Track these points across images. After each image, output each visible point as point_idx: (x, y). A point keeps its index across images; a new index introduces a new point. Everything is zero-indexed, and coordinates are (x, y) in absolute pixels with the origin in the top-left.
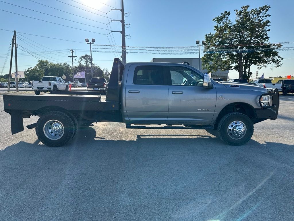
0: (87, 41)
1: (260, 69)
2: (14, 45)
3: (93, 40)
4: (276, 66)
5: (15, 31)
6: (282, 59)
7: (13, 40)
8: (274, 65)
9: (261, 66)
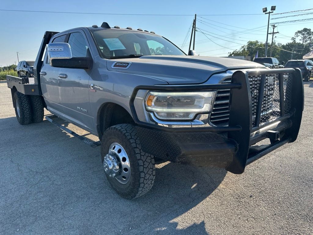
0: (265, 10)
2: (194, 29)
3: (273, 8)
5: (196, 15)
7: (194, 24)
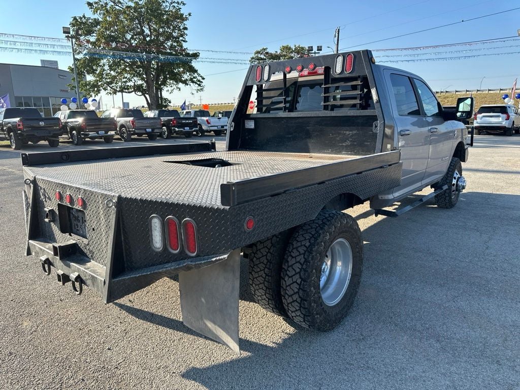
1: (170, 93)
4: (196, 88)
6: (204, 79)
8: (194, 87)
9: (172, 88)
